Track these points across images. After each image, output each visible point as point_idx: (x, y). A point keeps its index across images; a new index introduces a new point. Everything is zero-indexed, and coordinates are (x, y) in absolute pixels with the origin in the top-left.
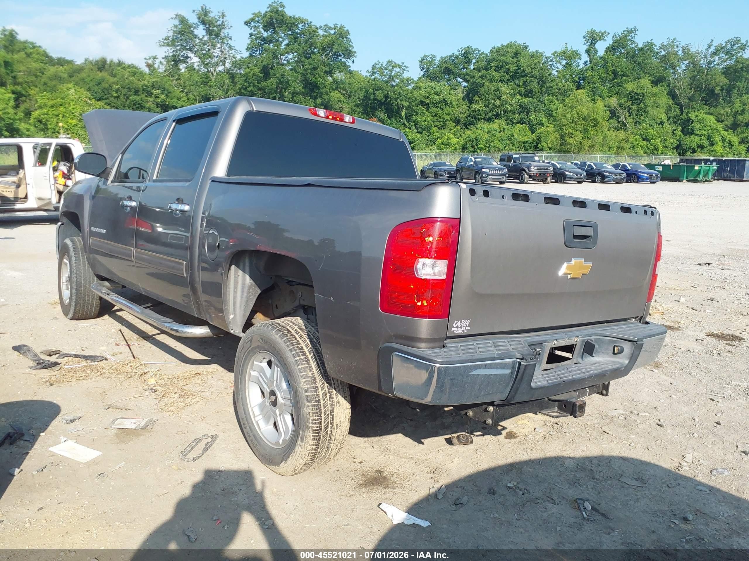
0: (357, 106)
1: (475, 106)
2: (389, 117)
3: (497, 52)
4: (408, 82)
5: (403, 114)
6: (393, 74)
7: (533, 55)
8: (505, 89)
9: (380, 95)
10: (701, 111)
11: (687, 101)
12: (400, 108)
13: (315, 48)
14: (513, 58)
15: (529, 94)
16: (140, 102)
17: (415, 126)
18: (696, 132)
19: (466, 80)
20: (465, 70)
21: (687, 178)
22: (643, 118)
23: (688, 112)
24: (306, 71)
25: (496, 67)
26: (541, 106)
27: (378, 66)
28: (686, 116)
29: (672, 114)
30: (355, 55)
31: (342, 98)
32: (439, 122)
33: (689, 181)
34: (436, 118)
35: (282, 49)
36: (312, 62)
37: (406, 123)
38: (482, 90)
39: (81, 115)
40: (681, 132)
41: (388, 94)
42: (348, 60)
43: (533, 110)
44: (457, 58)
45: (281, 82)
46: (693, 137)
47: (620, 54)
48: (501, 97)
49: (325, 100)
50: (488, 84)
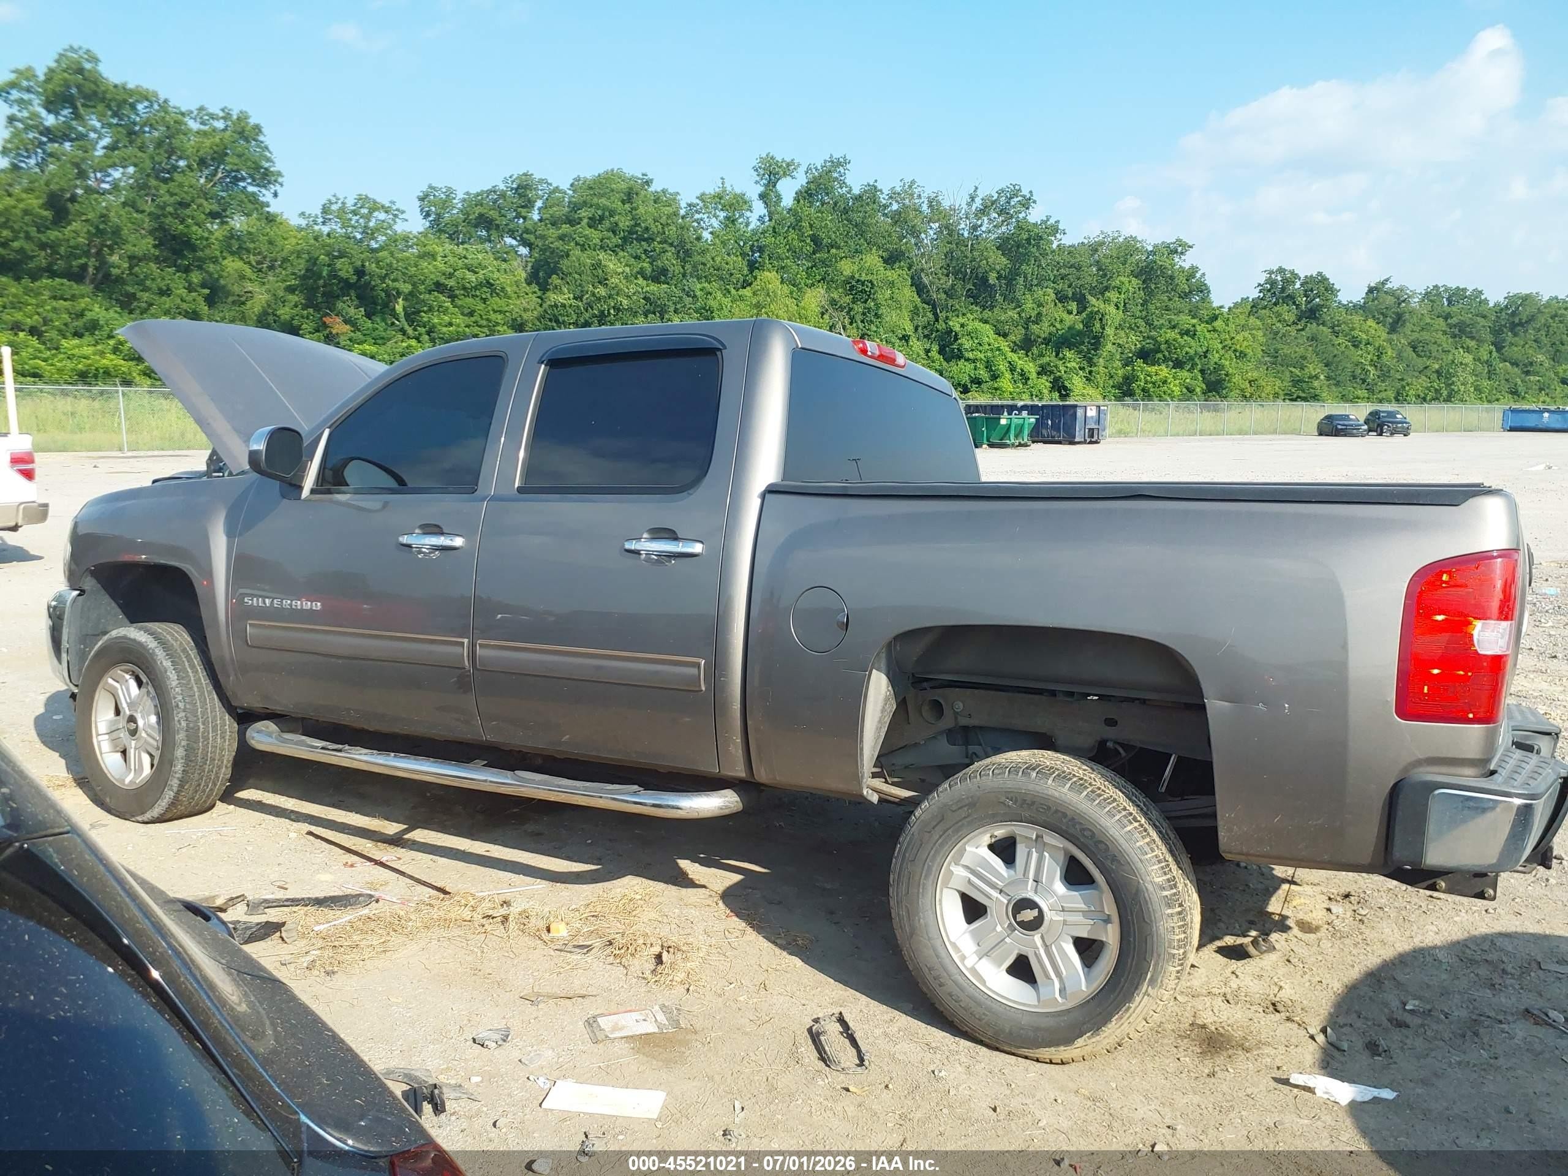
0: (291, 290)
1: (553, 297)
2: (369, 316)
3: (591, 188)
4: (408, 242)
5: (399, 308)
6: (371, 224)
7: (658, 198)
8: (612, 264)
9: (344, 268)
10: (969, 315)
11: (944, 296)
12: (391, 296)
13: (180, 158)
14: (623, 202)
15: (659, 276)
17: (428, 333)
18: (966, 355)
19: (525, 243)
20: (521, 220)
21: (988, 440)
22: (875, 329)
23: (947, 318)
24: (163, 208)
25: (590, 218)
26: (688, 300)
27: (334, 207)
28: (944, 325)
29: (921, 321)
30: (280, 180)
31: (248, 272)
32: (480, 326)
33: (992, 445)
34: (473, 319)
35: (99, 156)
36: (177, 191)
37: (407, 327)
38: (564, 264)
40: (939, 353)
41: (363, 266)
42: (263, 191)
43: (672, 309)
44: (503, 195)
45: (100, 232)
46: (961, 362)
47: (822, 205)
48: (606, 279)
49: (210, 274)
50: (577, 252)
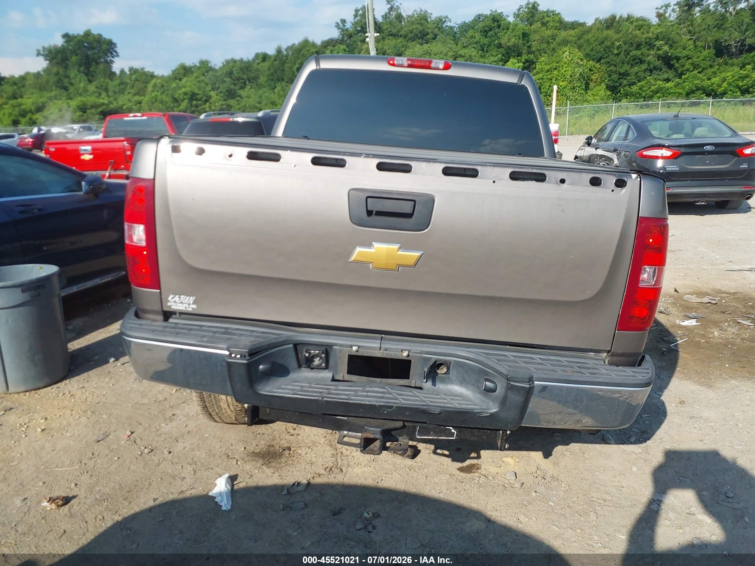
16: (640, 57)
39: (571, 77)
